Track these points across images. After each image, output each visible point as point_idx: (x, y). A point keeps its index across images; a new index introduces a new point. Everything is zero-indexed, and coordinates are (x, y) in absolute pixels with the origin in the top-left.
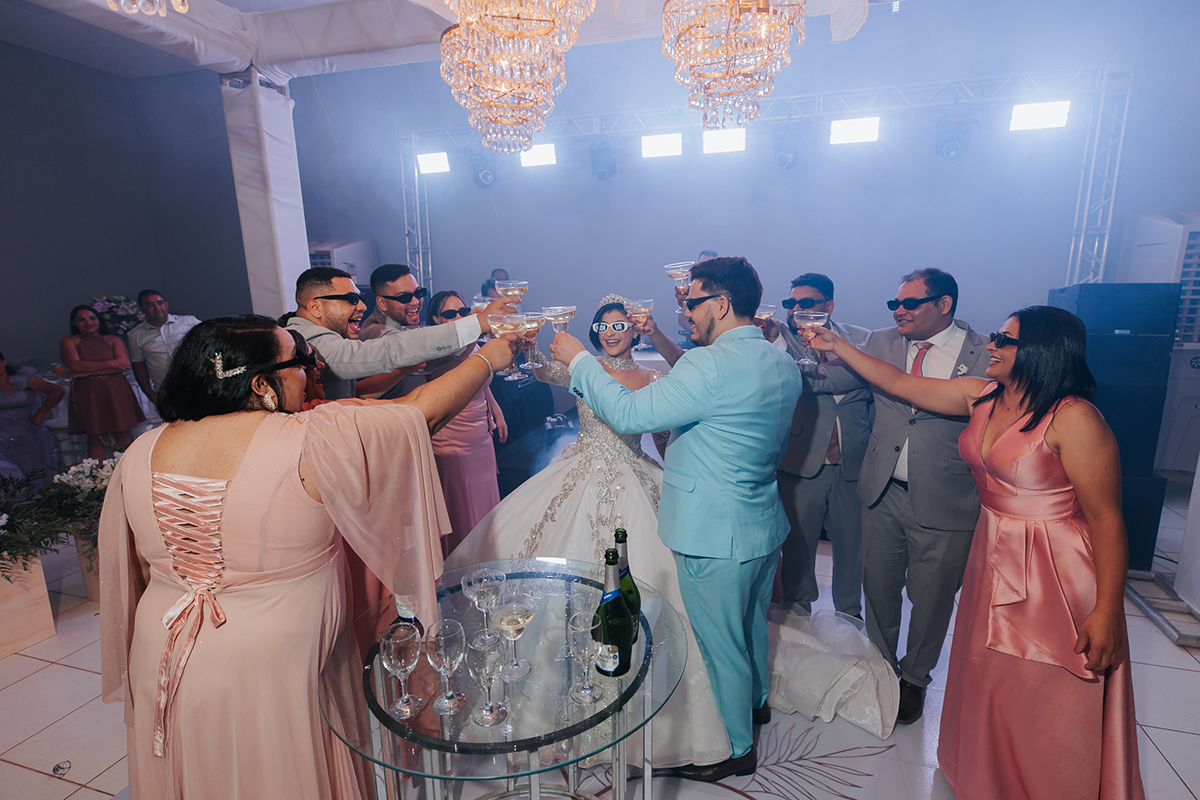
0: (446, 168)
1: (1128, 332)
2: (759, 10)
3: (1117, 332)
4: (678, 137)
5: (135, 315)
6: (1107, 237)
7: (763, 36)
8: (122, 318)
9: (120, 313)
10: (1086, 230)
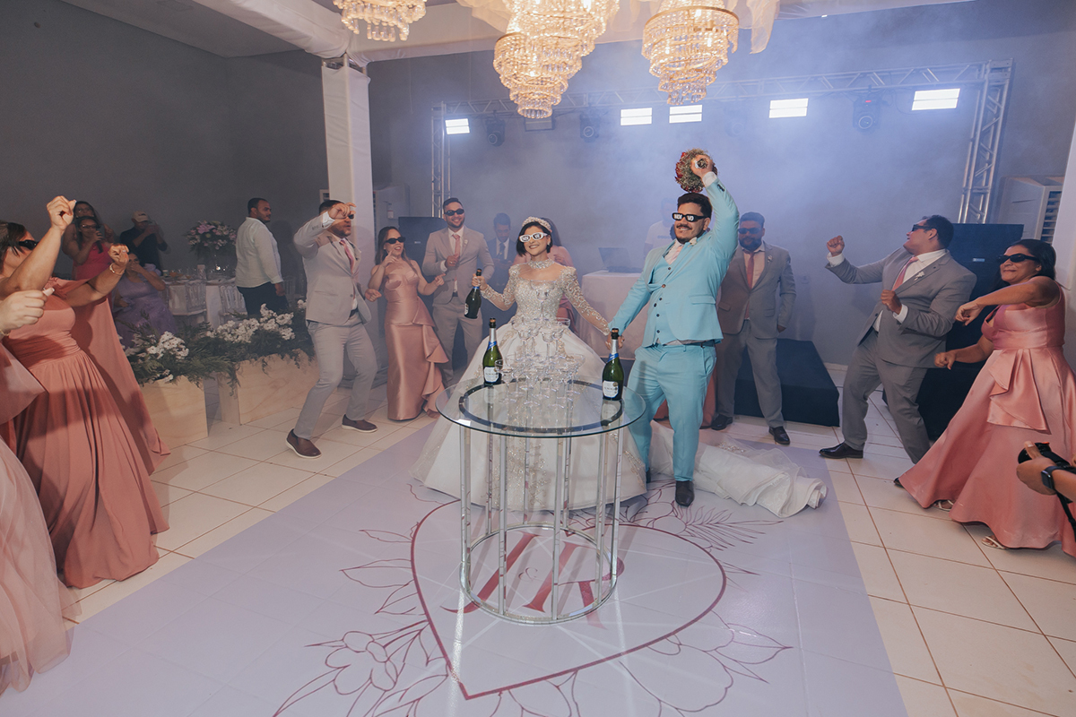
0: (467, 130)
1: (983, 260)
2: (707, 29)
3: (975, 260)
4: (649, 111)
5: (227, 236)
6: (989, 195)
7: (709, 45)
8: (220, 237)
9: (218, 233)
10: (972, 189)
